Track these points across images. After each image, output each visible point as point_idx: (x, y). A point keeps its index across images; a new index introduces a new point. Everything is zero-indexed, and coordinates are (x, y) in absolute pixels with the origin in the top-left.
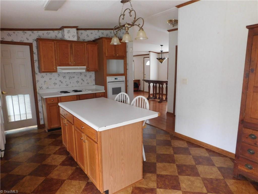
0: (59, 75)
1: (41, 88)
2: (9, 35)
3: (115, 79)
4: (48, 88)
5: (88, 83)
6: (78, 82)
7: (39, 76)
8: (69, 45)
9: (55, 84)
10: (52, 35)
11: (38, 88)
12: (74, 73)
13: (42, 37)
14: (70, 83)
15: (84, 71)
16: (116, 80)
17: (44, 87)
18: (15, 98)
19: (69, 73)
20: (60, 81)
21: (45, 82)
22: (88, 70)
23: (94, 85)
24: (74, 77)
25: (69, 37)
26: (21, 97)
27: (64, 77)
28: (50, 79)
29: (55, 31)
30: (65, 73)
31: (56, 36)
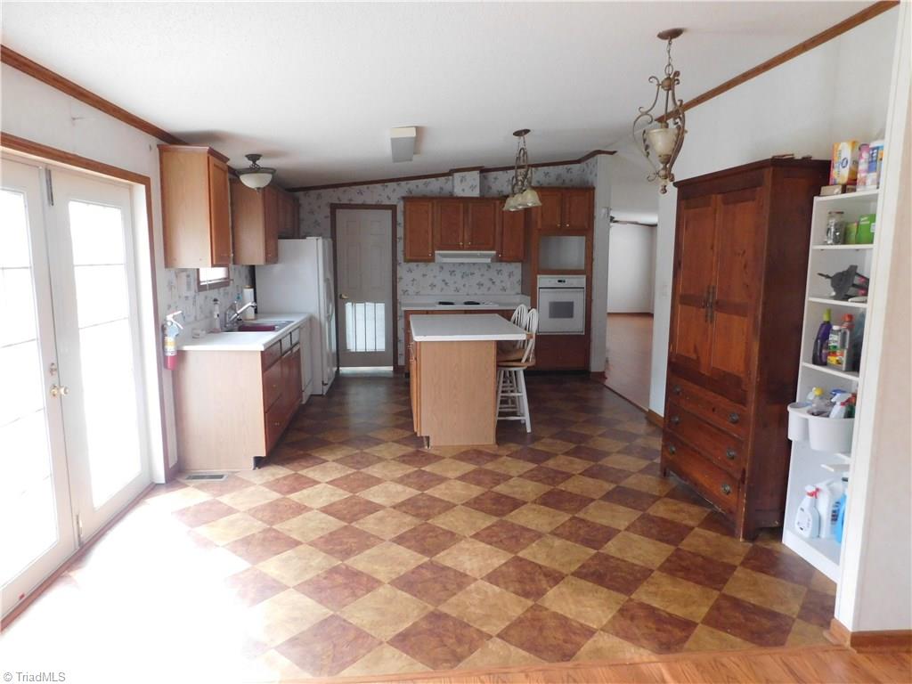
0: (442, 268)
1: (405, 292)
2: (361, 193)
3: (560, 281)
4: (417, 293)
5: (504, 289)
6: (480, 285)
7: (403, 270)
8: (461, 205)
9: (433, 286)
10: (434, 186)
11: (399, 292)
12: (474, 264)
13: (414, 194)
14: (464, 285)
15: (489, 260)
16: (561, 285)
17: (412, 290)
18: (360, 306)
19: (463, 263)
20: (444, 281)
21: (413, 280)
22: (499, 259)
23: (518, 294)
24: (472, 274)
25: (463, 190)
26: (370, 305)
27: (452, 272)
28: (424, 275)
29: (440, 178)
30: (454, 264)
31: (441, 189)
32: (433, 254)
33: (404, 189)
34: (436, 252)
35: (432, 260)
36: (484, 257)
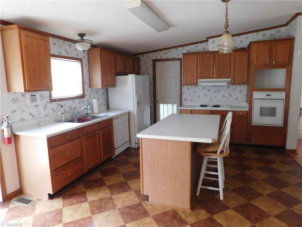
0: (204, 88)
1: (186, 100)
2: (166, 53)
3: (267, 95)
4: (192, 100)
5: (237, 99)
6: (224, 96)
7: (185, 89)
8: (212, 55)
9: (199, 97)
10: (200, 47)
11: (183, 100)
12: (221, 86)
13: (190, 52)
14: (215, 97)
15: (226, 84)
16: (268, 97)
17: (189, 99)
19: (215, 86)
20: (205, 94)
21: (190, 94)
22: (233, 83)
23: (245, 101)
24: (219, 91)
25: (213, 48)
26: (170, 106)
27: (209, 90)
28: (195, 92)
29: (203, 43)
30: (210, 86)
31: (204, 48)
32: (197, 81)
33: (185, 50)
34: (199, 80)
35: (196, 84)
36: (223, 82)
